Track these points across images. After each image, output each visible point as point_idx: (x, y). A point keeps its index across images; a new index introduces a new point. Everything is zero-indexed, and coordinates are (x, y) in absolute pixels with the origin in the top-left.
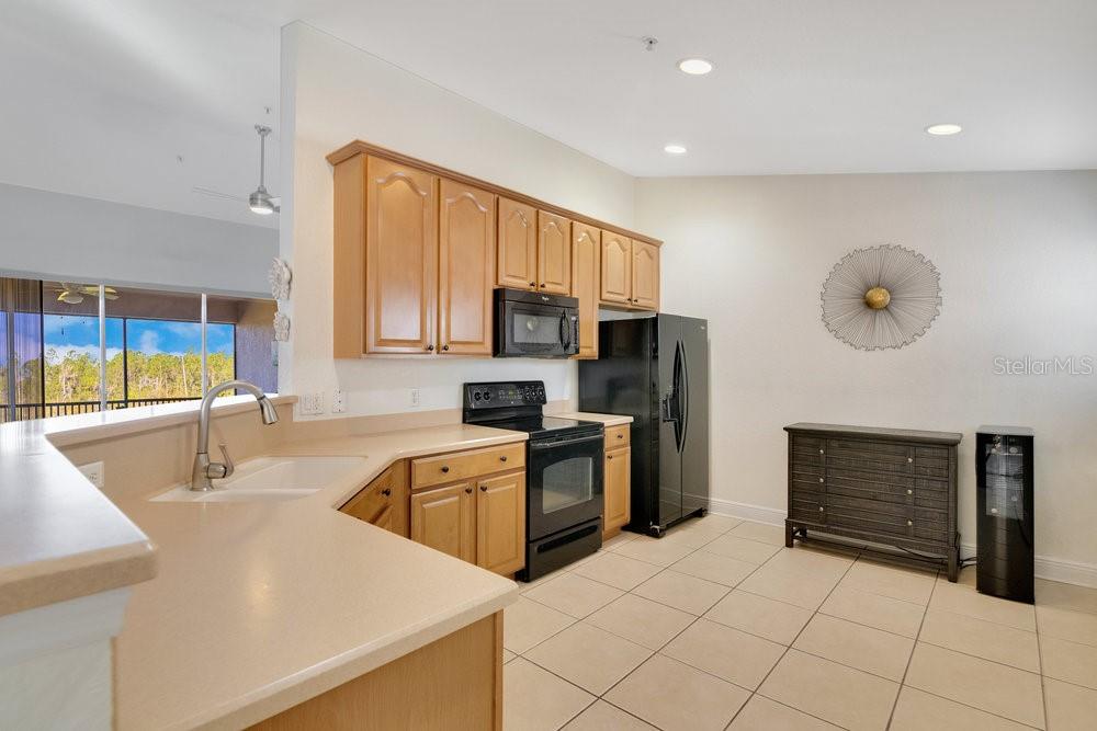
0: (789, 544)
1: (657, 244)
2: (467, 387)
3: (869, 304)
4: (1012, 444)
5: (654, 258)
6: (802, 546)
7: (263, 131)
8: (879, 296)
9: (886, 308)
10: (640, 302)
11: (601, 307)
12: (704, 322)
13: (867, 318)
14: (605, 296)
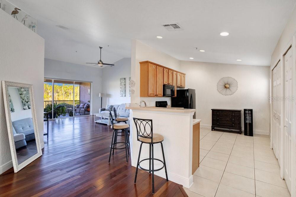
0: (212, 130)
1: (184, 74)
2: (156, 102)
3: (226, 87)
4: (250, 111)
5: (184, 77)
6: (214, 130)
7: (101, 48)
8: (227, 86)
9: (229, 88)
10: (183, 86)
11: (177, 87)
12: (195, 90)
13: (225, 90)
14: (178, 85)
